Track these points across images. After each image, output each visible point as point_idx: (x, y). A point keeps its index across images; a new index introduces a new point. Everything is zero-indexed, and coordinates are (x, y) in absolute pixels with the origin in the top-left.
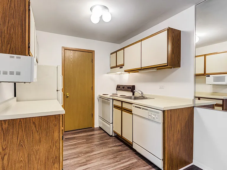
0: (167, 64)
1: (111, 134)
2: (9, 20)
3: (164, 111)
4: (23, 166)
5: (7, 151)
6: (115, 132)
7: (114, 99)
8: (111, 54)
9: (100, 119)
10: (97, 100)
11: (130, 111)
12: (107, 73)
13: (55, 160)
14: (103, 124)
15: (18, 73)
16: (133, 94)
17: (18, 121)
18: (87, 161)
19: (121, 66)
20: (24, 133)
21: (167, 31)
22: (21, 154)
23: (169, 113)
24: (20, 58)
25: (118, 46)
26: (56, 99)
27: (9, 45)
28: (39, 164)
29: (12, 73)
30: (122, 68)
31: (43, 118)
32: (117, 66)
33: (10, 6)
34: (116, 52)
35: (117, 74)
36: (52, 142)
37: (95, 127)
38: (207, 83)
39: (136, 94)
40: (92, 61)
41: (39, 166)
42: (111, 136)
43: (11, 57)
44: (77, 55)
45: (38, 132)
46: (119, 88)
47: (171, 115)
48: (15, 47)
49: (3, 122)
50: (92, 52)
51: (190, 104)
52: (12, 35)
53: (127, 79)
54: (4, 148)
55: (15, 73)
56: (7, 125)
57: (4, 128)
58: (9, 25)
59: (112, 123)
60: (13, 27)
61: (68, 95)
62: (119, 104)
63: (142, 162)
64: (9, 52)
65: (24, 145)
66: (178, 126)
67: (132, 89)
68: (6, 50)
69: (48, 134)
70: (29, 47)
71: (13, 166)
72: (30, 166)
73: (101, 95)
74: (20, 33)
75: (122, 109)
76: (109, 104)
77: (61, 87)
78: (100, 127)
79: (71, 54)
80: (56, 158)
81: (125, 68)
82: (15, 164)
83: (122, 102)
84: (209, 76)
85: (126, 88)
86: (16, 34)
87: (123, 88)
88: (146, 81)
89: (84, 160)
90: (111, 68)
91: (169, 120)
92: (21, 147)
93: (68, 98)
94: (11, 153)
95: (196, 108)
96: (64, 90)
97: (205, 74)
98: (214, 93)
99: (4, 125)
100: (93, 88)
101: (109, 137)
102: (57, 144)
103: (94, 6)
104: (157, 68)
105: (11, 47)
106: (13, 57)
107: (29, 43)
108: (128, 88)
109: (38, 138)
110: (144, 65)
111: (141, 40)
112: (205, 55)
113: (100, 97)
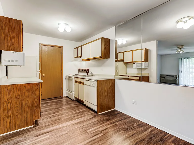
0: (101, 57)
1: (73, 99)
2: (11, 34)
3: (97, 81)
4: (18, 109)
5: (10, 101)
6: (75, 98)
7: (75, 77)
8: (75, 49)
9: (67, 91)
10: (65, 79)
11: (82, 83)
12: (72, 61)
13: (37, 106)
14: (69, 94)
15: (16, 61)
16: (88, 74)
17: (16, 85)
18: (56, 112)
19: (80, 57)
20: (19, 92)
21: (101, 39)
22: (18, 102)
23: (100, 82)
24: (17, 53)
25: (79, 44)
26: (36, 77)
27: (11, 47)
28: (28, 108)
29: (13, 61)
30: (80, 58)
31: (30, 84)
32: (78, 57)
33: (12, 26)
34: (77, 48)
35: (78, 62)
36: (35, 97)
37: (63, 96)
38: (133, 67)
39: (89, 74)
40: (61, 53)
41: (28, 109)
42: (73, 100)
43: (12, 53)
44: (50, 49)
45: (27, 91)
46: (80, 70)
47: (101, 83)
48: (15, 48)
49: (8, 86)
50: (61, 47)
51: (113, 77)
52: (13, 41)
53: (84, 65)
54: (8, 99)
55: (14, 61)
56: (10, 88)
57: (8, 89)
58: (11, 36)
59: (74, 92)
60: (14, 38)
61: (44, 76)
62: (77, 80)
63: (88, 110)
64: (11, 50)
65: (19, 98)
66: (105, 89)
67: (87, 71)
68: (10, 49)
69: (33, 92)
70: (22, 48)
71: (13, 109)
72: (22, 109)
73: (68, 75)
74: (17, 40)
75: (79, 82)
76: (72, 80)
77: (39, 70)
78: (67, 96)
79: (46, 48)
80: (37, 105)
81: (82, 58)
82: (14, 108)
83: (79, 78)
84: (134, 63)
85: (83, 71)
86: (15, 41)
87: (82, 70)
88: (94, 66)
89: (54, 112)
90: (75, 58)
91: (100, 85)
92: (17, 99)
93: (44, 78)
94: (12, 102)
95: (116, 80)
96: (41, 72)
97: (133, 62)
98: (138, 73)
99: (8, 87)
100: (62, 71)
101: (71, 101)
102: (38, 98)
103: (60, 23)
104: (99, 59)
105: (13, 48)
106: (14, 53)
107: (22, 46)
108: (85, 70)
109: (27, 94)
110: (92, 57)
111: (90, 42)
112: (132, 51)
113: (67, 76)
